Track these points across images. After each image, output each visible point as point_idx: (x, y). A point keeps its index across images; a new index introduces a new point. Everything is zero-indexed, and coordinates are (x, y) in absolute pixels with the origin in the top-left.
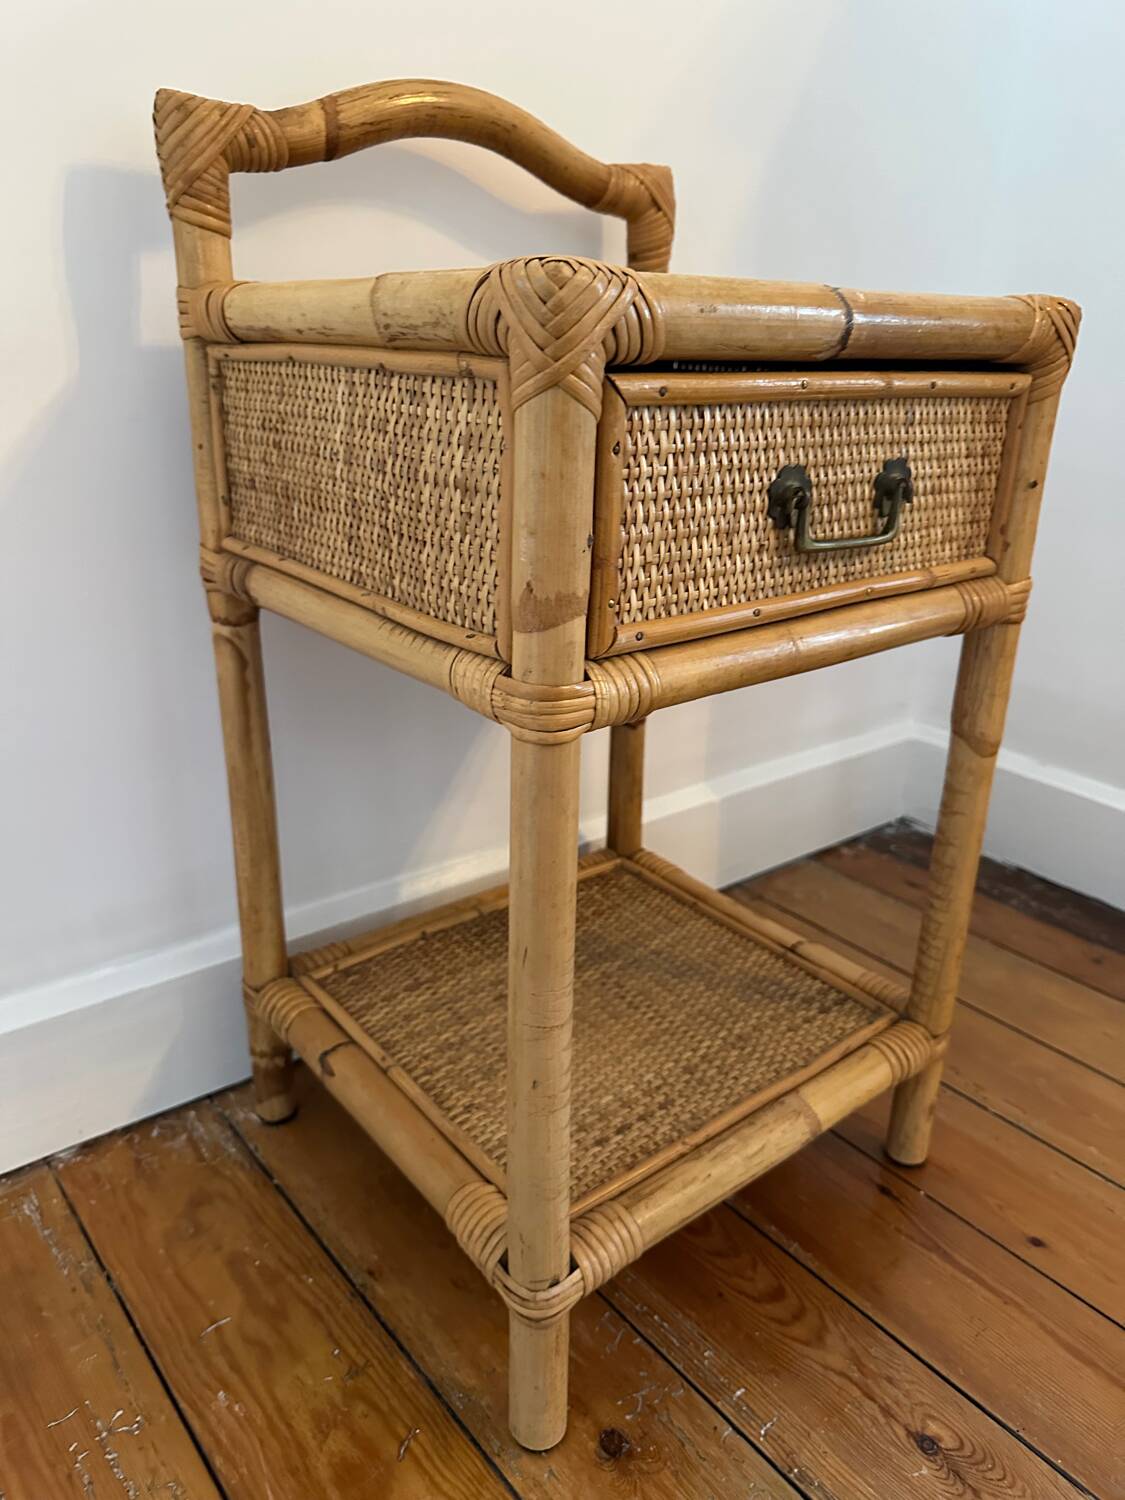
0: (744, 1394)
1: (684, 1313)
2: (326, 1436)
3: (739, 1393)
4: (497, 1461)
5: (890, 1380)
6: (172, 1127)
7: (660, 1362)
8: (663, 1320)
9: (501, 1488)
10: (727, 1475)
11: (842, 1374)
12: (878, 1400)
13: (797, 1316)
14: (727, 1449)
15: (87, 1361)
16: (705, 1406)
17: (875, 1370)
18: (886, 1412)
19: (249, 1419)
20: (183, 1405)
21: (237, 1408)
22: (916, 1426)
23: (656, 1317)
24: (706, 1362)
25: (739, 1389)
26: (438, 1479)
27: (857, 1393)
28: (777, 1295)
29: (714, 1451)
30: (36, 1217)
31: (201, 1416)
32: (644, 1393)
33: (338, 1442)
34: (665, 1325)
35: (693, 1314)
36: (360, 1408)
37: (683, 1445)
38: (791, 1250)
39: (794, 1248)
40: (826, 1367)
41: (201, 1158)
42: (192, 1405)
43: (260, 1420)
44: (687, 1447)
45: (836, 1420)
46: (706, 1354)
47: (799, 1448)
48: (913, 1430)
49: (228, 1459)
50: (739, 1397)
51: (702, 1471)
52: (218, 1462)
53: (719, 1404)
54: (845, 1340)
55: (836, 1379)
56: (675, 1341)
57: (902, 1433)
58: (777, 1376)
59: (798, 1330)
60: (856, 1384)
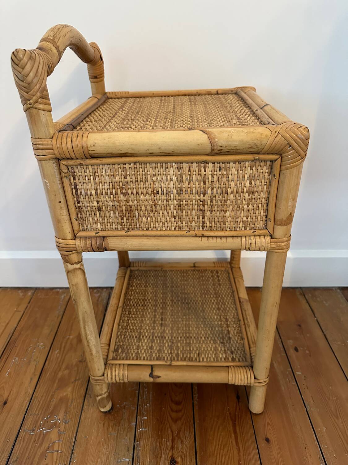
0: (146, 419)
1: (153, 392)
2: (66, 370)
3: (145, 418)
4: (87, 395)
5: (182, 442)
6: (99, 291)
7: (136, 399)
8: (147, 391)
9: (82, 401)
10: (123, 432)
11: (172, 432)
12: (174, 443)
13: (177, 412)
14: (130, 427)
15: (46, 330)
16: (135, 415)
17: (181, 437)
18: (172, 448)
19: (58, 358)
20: (51, 349)
21: (58, 354)
22: (175, 456)
23: (146, 389)
24: (146, 406)
25: (146, 417)
26: (74, 391)
27: (171, 438)
28: (178, 403)
29: (126, 425)
30: (63, 298)
31: (52, 353)
32: (127, 403)
33: (66, 372)
34: (146, 393)
35: (155, 394)
36: (76, 369)
37: (122, 419)
38: (194, 396)
39: (196, 396)
40: (170, 427)
41: (98, 301)
42: (52, 349)
43: (59, 360)
44: (122, 420)
45: (159, 440)
46: (148, 405)
47: (144, 439)
48: (173, 456)
49: (49, 364)
50: (144, 419)
51: (120, 428)
52: (47, 362)
53: (138, 417)
54: (182, 424)
55: (170, 431)
56: (144, 397)
57: (170, 455)
58: (157, 421)
59: (174, 415)
60: (173, 436)
